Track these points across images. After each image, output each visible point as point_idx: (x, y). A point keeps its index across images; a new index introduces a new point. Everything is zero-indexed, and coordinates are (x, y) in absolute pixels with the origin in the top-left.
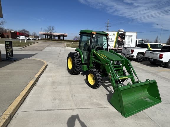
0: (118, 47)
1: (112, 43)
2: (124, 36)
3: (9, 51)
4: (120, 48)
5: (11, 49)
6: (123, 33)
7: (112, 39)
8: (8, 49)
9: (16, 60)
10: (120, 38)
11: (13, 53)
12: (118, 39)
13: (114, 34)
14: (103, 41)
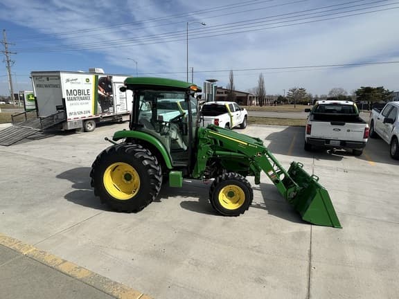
0: (103, 112)
2: (111, 85)
4: (106, 115)
6: (107, 78)
7: (86, 93)
10: (102, 90)
12: (99, 92)
13: (88, 80)
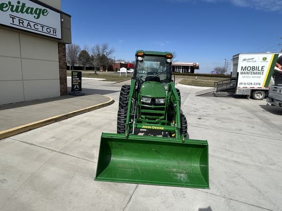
1: (259, 77)
3: (76, 83)
5: (79, 81)
7: (260, 69)
8: (76, 81)
9: (83, 95)
10: (280, 66)
11: (82, 87)
13: (265, 59)
14: (238, 73)
